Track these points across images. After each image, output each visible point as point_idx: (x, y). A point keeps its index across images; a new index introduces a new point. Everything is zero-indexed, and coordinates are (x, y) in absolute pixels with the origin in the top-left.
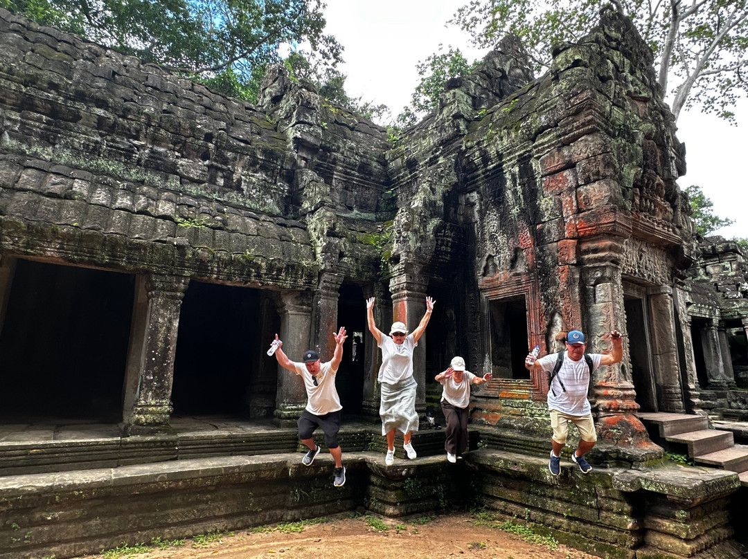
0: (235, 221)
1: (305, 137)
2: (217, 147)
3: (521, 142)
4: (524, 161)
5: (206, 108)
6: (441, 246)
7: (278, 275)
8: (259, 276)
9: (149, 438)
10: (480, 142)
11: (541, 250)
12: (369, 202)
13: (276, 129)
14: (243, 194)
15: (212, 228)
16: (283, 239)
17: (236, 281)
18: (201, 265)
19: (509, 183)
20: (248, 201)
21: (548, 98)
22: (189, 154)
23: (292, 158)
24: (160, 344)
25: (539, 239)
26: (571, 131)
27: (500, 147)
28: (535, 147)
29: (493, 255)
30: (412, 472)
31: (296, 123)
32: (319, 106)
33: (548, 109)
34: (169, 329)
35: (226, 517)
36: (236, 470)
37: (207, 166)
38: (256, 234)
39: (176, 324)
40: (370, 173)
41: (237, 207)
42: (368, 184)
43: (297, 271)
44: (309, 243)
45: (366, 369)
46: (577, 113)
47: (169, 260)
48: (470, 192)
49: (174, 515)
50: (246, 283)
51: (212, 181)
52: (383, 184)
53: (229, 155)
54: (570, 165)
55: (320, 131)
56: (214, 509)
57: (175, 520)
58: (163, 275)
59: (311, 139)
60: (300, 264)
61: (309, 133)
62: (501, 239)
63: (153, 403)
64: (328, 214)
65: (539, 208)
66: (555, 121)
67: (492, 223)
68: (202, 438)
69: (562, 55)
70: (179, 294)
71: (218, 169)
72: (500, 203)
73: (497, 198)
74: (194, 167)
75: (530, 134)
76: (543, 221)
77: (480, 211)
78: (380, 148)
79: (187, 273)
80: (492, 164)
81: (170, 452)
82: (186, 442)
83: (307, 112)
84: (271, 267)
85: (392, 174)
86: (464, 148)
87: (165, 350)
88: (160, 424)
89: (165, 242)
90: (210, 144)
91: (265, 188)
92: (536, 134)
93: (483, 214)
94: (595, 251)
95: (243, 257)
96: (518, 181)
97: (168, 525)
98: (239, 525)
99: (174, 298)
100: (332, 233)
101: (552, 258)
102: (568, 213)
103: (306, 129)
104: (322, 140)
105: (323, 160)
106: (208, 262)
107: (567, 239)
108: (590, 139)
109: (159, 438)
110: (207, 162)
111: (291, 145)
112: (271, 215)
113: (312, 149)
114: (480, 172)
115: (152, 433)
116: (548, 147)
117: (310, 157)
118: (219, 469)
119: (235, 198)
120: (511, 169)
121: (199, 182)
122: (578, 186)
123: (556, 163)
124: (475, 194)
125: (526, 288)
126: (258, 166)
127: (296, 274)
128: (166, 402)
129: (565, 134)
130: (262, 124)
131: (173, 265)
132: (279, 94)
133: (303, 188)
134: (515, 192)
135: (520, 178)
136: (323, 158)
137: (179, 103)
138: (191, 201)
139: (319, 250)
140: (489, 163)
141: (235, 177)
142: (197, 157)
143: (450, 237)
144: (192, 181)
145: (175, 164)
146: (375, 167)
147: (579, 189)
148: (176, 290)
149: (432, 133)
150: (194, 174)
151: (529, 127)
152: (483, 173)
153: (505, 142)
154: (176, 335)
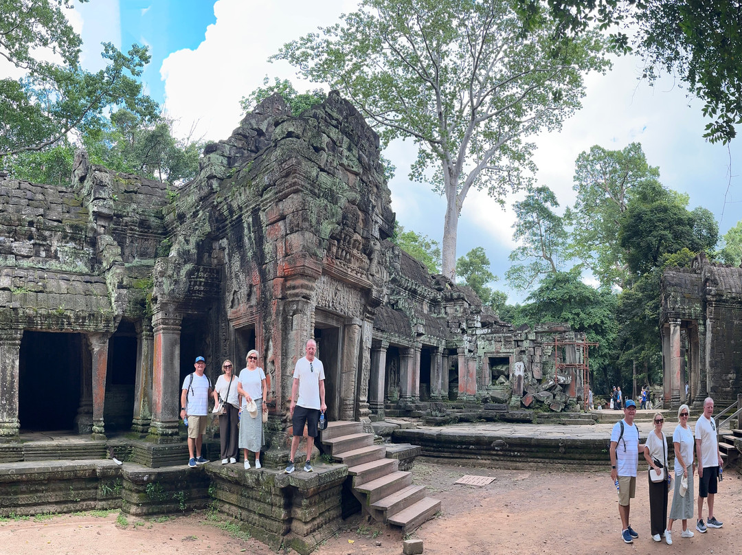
0: (52, 284)
1: (100, 210)
2: (38, 230)
3: (253, 198)
4: (255, 212)
5: (29, 200)
6: (194, 286)
7: (83, 322)
8: (69, 324)
9: (5, 445)
10: (226, 197)
11: (265, 287)
12: (149, 250)
13: (82, 205)
14: (59, 261)
15: (35, 292)
16: (87, 294)
17: (55, 329)
18: (30, 320)
19: (246, 231)
20: (64, 266)
21: (269, 162)
22: (19, 238)
23: (93, 229)
24: (8, 378)
25: (264, 277)
26: (283, 189)
27: (240, 201)
28: (262, 202)
29: (237, 290)
30: (153, 477)
31: (94, 200)
32: (110, 183)
33: (269, 171)
34: (13, 367)
35: (56, 503)
36: (60, 469)
37: (33, 244)
38: (66, 292)
39: (17, 363)
40: (149, 227)
41: (56, 272)
42: (147, 236)
43: (97, 317)
44: (108, 296)
45: (136, 392)
46: (287, 175)
47: (8, 319)
48: (222, 239)
49: (23, 498)
50: (62, 329)
51: (37, 254)
52: (161, 234)
53: (47, 233)
54: (283, 217)
55: (112, 203)
56: (48, 497)
57: (23, 503)
58: (6, 329)
59: (105, 211)
60: (98, 312)
61: (104, 206)
62: (242, 277)
63: (7, 420)
64: (118, 271)
65: (264, 251)
66: (273, 181)
67: (236, 265)
68: (39, 447)
69: (279, 127)
70: (17, 342)
71: (40, 245)
72: (240, 247)
73: (238, 244)
74: (23, 247)
75: (259, 191)
76: (266, 262)
77: (228, 254)
78: (158, 205)
79: (21, 326)
81: (18, 455)
82: (29, 449)
83: (101, 189)
84: (77, 318)
85: (168, 225)
86: (215, 203)
87: (12, 382)
88: (12, 435)
89: (5, 307)
90: (32, 229)
91: (76, 254)
92: (263, 191)
93: (230, 256)
94: (294, 288)
95: (57, 312)
96: (252, 230)
97: (19, 506)
98: (65, 510)
99: (15, 344)
100: (121, 286)
101: (270, 293)
102: (280, 256)
103: (101, 203)
104: (115, 210)
105: (118, 225)
106: (34, 317)
107: (278, 277)
108: (295, 197)
109: (11, 446)
110: (32, 242)
111: (91, 218)
112: (81, 274)
113: (107, 218)
114: (228, 222)
115: (8, 442)
116: (270, 202)
117: (107, 225)
118: (48, 469)
119: (54, 264)
120: (248, 219)
121: (28, 257)
122: (287, 235)
123: (275, 216)
124: (225, 240)
125: (255, 318)
126: (68, 238)
127: (97, 320)
128: (16, 419)
129: (280, 192)
130: (71, 203)
131: (11, 322)
132: (84, 175)
133: (102, 251)
134: (250, 238)
135: (253, 227)
136: (117, 223)
137: (11, 202)
138: (22, 273)
139: (113, 300)
140: (234, 215)
141: (53, 249)
142: (25, 239)
143: (204, 277)
144: (24, 257)
145: (10, 247)
146: (153, 222)
147: (287, 237)
148: (15, 339)
149: (194, 192)
150: (24, 252)
151: (257, 185)
152: (230, 223)
153: (243, 197)
154: (18, 372)
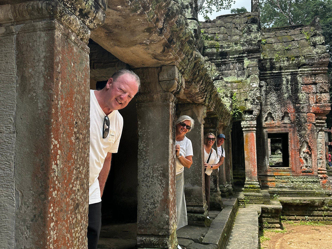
3: (293, 66)
4: (294, 75)
10: (271, 58)
11: (299, 115)
19: (284, 82)
21: (311, 53)
25: (298, 110)
26: (318, 70)
27: (282, 64)
29: (272, 113)
33: (310, 58)
54: (315, 84)
62: (277, 106)
65: (298, 97)
66: (312, 64)
67: (273, 98)
72: (278, 90)
73: (276, 87)
75: (299, 64)
76: (300, 103)
77: (266, 91)
80: (275, 70)
86: (262, 58)
92: (302, 66)
96: (289, 83)
101: (304, 119)
102: (312, 102)
107: (311, 113)
108: (324, 76)
114: (268, 72)
116: (306, 73)
120: (287, 76)
123: (309, 81)
124: (263, 82)
125: (289, 130)
129: (315, 70)
134: (287, 87)
135: (291, 82)
140: (274, 70)
147: (317, 94)
151: (299, 61)
152: (270, 73)
153: (286, 63)
